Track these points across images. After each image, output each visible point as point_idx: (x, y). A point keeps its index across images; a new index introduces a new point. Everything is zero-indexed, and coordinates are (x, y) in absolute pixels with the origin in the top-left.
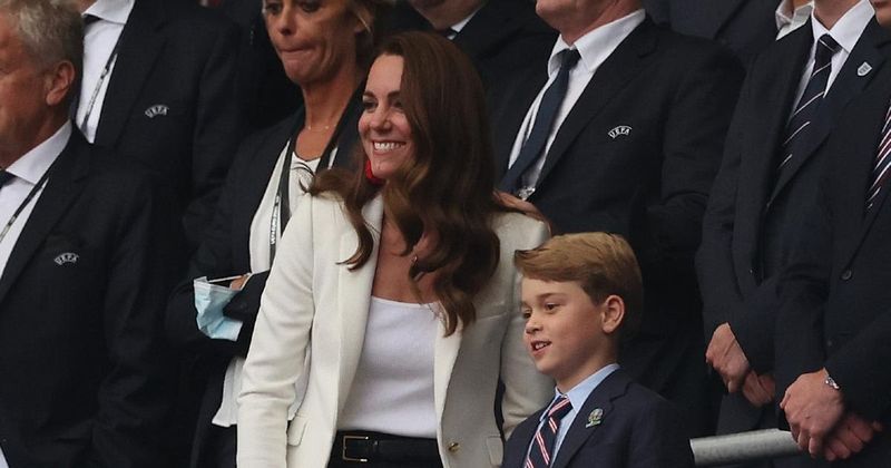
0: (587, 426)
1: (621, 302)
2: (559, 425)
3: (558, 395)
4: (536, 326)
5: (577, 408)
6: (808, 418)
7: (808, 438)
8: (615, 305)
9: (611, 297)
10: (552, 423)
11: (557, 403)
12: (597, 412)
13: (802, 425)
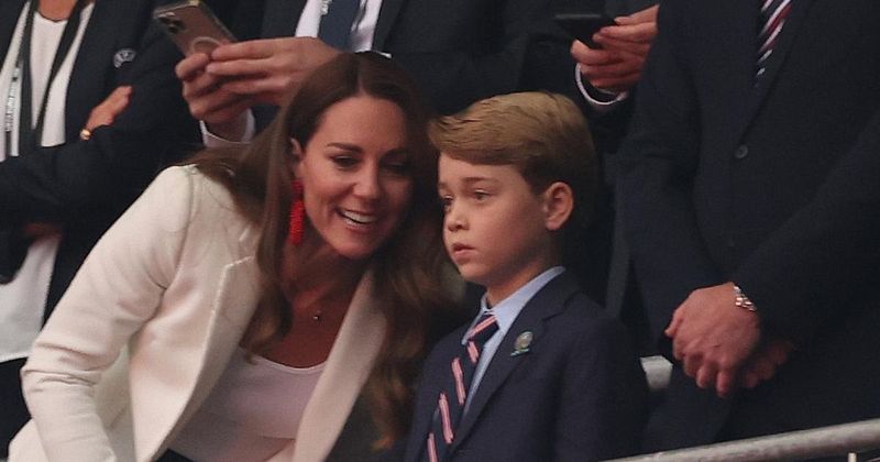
0: (513, 354)
1: (569, 190)
2: (480, 350)
3: (484, 309)
4: (459, 222)
5: (504, 328)
6: (717, 347)
7: (716, 373)
8: (561, 195)
9: (557, 184)
10: (473, 351)
11: (481, 321)
12: (526, 337)
13: (708, 355)
